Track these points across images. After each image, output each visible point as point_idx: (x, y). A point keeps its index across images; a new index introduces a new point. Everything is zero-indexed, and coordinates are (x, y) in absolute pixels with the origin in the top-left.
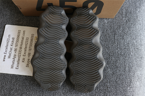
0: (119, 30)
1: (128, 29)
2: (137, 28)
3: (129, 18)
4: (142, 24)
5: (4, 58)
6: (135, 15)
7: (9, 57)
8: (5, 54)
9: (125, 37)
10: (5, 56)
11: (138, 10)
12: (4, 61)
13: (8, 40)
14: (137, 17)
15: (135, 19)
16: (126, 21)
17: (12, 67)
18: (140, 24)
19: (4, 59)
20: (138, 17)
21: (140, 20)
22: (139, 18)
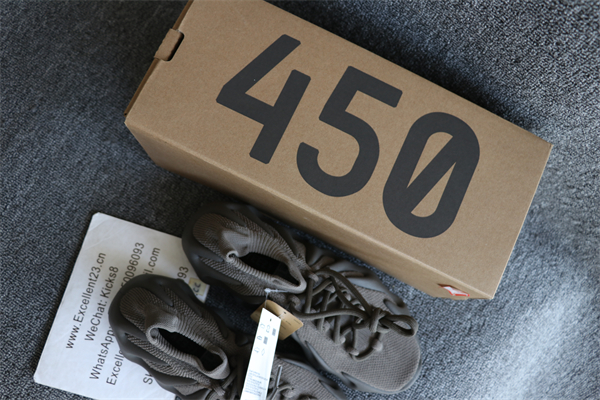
0: (430, 342)
1: (459, 354)
2: (489, 366)
3: (484, 324)
4: (509, 362)
5: (73, 337)
6: (508, 324)
7: (90, 337)
8: (77, 324)
9: (434, 373)
10: (76, 330)
11: (527, 315)
12: (70, 345)
13: (95, 272)
14: (510, 333)
15: (498, 337)
16: (470, 328)
17: (95, 375)
18: (505, 359)
19: (73, 341)
20: (514, 335)
21: (515, 345)
22: (512, 340)
